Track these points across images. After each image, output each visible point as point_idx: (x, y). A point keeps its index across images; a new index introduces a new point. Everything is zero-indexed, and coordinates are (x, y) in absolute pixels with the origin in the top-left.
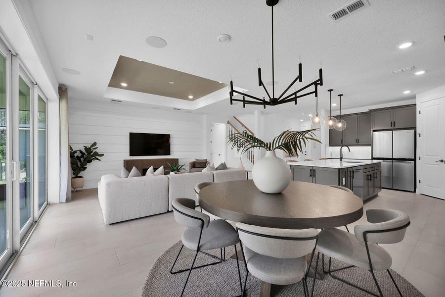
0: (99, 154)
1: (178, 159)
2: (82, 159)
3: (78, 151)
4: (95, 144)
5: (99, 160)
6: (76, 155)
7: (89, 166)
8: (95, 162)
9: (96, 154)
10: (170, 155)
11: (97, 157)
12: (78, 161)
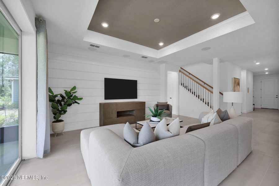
0: (78, 97)
1: (145, 103)
2: (63, 103)
3: (59, 94)
4: (74, 88)
5: (78, 104)
6: (57, 99)
7: (69, 109)
8: (74, 106)
9: (76, 98)
10: (137, 98)
11: (77, 101)
12: (59, 105)
